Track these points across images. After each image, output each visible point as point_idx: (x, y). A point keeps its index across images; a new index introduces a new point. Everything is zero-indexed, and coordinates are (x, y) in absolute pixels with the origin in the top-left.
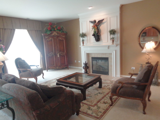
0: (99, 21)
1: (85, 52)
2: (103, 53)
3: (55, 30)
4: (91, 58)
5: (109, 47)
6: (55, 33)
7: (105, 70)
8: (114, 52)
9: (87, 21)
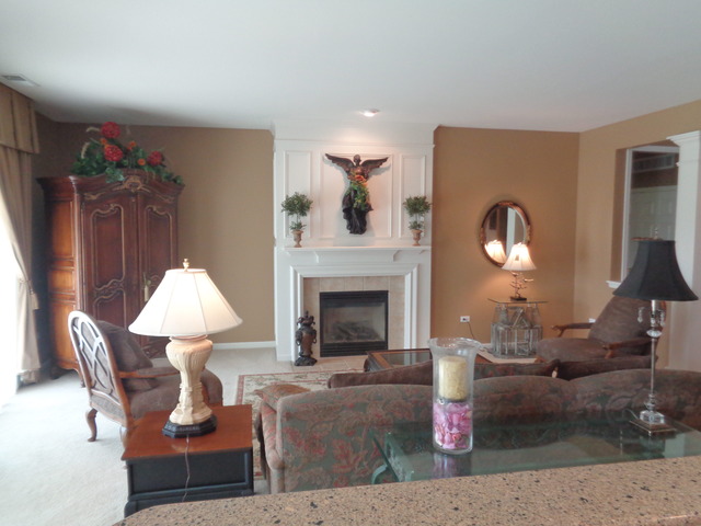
0: (368, 163)
1: (295, 273)
2: (368, 277)
3: (138, 166)
4: (318, 296)
5: (397, 254)
6: (134, 179)
7: (370, 338)
8: (415, 270)
9: (311, 153)
